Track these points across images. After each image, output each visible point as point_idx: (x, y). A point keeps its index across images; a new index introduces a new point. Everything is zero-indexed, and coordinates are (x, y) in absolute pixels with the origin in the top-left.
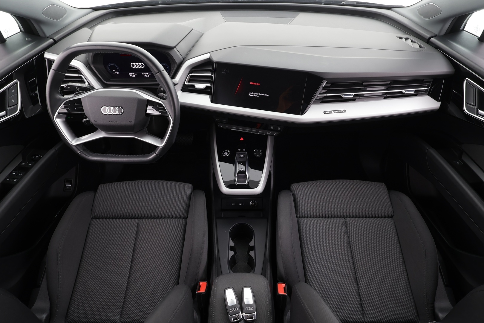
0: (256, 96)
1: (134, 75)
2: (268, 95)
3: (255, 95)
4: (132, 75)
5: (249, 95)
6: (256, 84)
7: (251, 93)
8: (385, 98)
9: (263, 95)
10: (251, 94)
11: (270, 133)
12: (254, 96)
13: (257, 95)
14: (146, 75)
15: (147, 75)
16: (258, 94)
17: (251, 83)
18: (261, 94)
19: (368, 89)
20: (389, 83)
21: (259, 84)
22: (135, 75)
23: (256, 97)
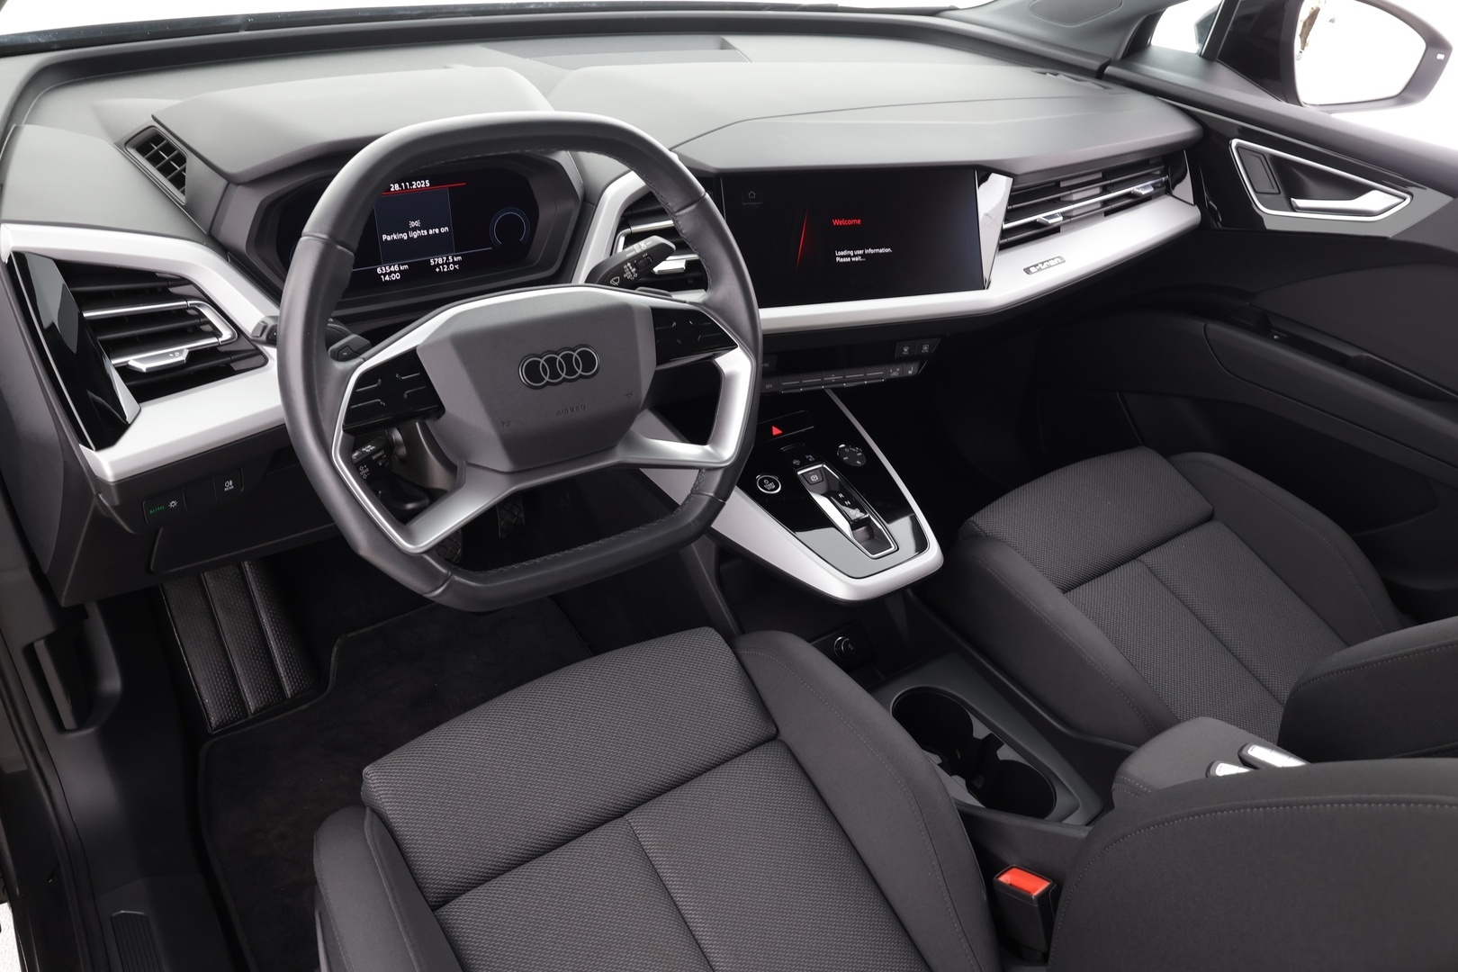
0: (857, 259)
1: (395, 272)
2: (888, 250)
3: (855, 256)
4: (390, 274)
5: (838, 259)
6: (850, 222)
7: (842, 253)
8: (1107, 214)
9: (877, 250)
10: (841, 257)
11: (898, 370)
12: (853, 259)
13: (860, 255)
14: (443, 265)
15: (448, 264)
16: (861, 252)
17: (836, 222)
18: (870, 251)
19: (1075, 197)
20: (1100, 175)
21: (859, 222)
22: (400, 271)
23: (859, 261)
